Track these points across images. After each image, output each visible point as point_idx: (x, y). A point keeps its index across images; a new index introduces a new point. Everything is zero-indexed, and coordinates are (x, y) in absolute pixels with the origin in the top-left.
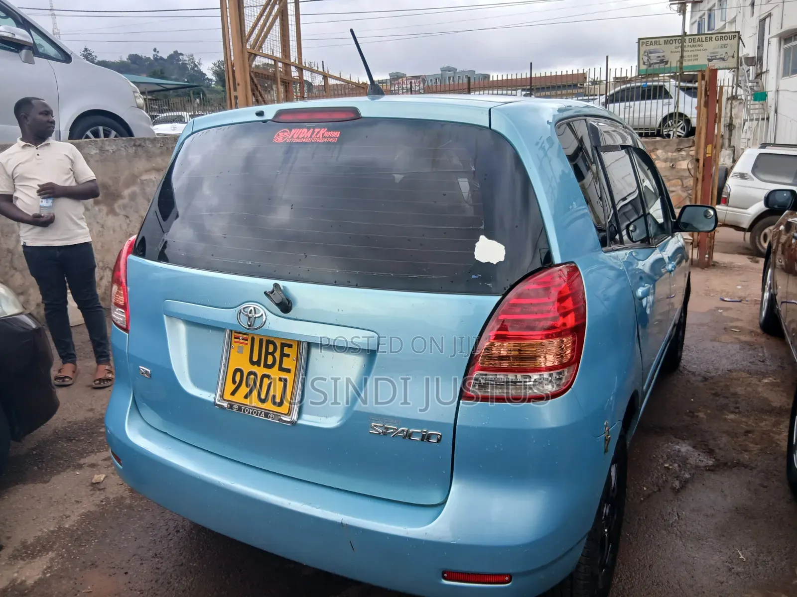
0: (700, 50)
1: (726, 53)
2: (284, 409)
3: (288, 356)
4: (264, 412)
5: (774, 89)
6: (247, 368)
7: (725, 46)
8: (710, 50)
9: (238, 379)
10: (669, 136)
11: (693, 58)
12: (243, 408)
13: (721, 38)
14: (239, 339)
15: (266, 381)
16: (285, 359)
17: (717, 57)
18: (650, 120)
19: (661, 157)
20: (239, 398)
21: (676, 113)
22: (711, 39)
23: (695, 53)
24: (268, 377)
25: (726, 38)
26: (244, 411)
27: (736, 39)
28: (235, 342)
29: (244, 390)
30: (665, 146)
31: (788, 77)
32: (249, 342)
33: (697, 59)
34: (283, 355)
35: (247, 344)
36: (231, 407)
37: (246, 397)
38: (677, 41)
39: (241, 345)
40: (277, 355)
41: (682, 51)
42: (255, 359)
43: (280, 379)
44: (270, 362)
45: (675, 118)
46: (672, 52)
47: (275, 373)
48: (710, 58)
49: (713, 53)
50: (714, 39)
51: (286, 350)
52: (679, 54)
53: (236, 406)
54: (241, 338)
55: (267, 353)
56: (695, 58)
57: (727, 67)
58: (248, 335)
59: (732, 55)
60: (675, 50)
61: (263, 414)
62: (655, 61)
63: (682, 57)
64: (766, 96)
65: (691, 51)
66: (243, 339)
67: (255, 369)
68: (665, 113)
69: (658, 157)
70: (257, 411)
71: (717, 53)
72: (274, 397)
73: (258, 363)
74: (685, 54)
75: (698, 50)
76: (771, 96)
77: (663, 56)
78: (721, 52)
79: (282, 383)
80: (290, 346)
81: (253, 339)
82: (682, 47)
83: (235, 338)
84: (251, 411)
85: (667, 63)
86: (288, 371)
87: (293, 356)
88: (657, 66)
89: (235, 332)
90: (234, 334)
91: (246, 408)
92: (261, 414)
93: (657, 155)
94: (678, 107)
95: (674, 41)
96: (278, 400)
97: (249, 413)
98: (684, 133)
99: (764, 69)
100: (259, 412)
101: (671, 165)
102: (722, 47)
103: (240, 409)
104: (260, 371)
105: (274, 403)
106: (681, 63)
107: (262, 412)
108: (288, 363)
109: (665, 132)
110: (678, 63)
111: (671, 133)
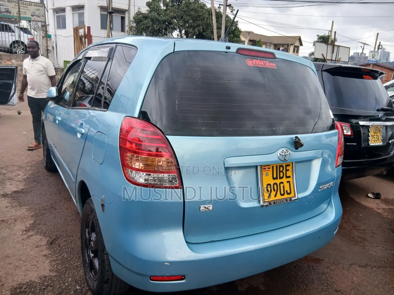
0: (27, 10)
1: (40, 13)
2: (292, 195)
3: (288, 170)
4: (285, 200)
5: (54, 34)
6: (272, 182)
7: (38, 10)
8: (32, 10)
9: (269, 189)
10: (16, 53)
11: (24, 13)
12: (276, 202)
13: (37, 6)
14: (266, 169)
15: (282, 185)
16: (287, 172)
17: (36, 15)
18: (6, 42)
19: (15, 64)
20: (273, 198)
21: (19, 41)
22: (32, 5)
23: (25, 11)
24: (282, 183)
25: (39, 6)
26: (277, 203)
27: (43, 7)
28: (264, 171)
29: (273, 193)
30: (16, 58)
31: (61, 29)
32: (271, 169)
33: (25, 14)
34: (287, 170)
35: (270, 170)
36: (270, 204)
37: (275, 196)
38: (14, 2)
39: (267, 172)
40: (284, 171)
41: (19, 8)
42: (275, 176)
43: (288, 182)
44: (281, 175)
45: (20, 44)
46: (12, 7)
47: (285, 180)
48: (32, 14)
49: (34, 12)
50: (33, 5)
51: (288, 168)
52: (18, 10)
53: (272, 203)
54: (267, 168)
55: (280, 172)
56: (25, 13)
57: (41, 21)
58: (270, 166)
59: (43, 15)
60: (13, 7)
61: (285, 201)
62: (4, 11)
63: (19, 11)
64: (51, 37)
65: (22, 9)
66: (268, 169)
67: (276, 181)
68: (14, 40)
69: (13, 63)
70: (282, 200)
71: (35, 12)
72: (287, 191)
73: (277, 178)
74: (21, 10)
75: (26, 9)
76: (53, 37)
77: (8, 9)
78: (37, 13)
79: (288, 183)
80: (289, 165)
81: (273, 167)
82: (19, 6)
83: (264, 169)
84: (280, 202)
85: (10, 13)
86: (289, 177)
87: (291, 170)
88: (5, 14)
89: (264, 166)
90: (263, 167)
91: (277, 201)
92: (284, 201)
93: (12, 63)
94: (20, 38)
95: (13, 2)
96: (289, 192)
97: (279, 203)
98: (24, 52)
99: (47, 24)
100: (283, 200)
101: (21, 68)
102: (37, 10)
103: (275, 203)
104: (278, 181)
105: (288, 194)
106: (20, 15)
107: (284, 200)
108: (289, 174)
109: (14, 50)
110: (18, 14)
111: (17, 51)
